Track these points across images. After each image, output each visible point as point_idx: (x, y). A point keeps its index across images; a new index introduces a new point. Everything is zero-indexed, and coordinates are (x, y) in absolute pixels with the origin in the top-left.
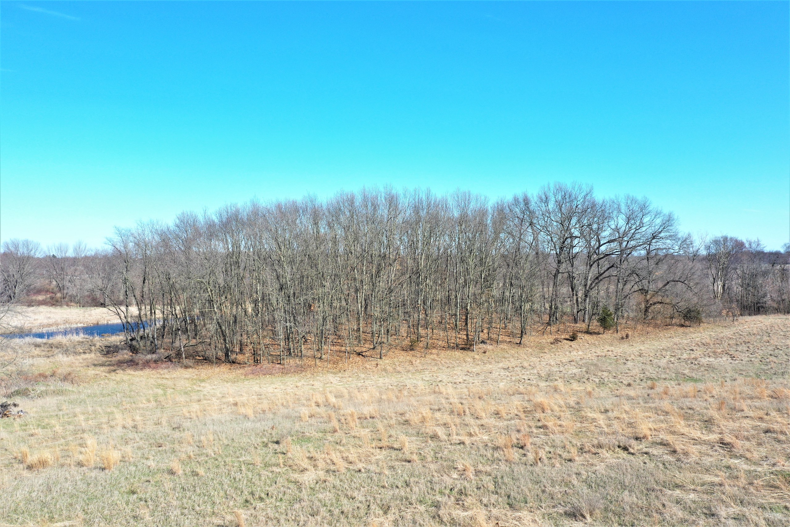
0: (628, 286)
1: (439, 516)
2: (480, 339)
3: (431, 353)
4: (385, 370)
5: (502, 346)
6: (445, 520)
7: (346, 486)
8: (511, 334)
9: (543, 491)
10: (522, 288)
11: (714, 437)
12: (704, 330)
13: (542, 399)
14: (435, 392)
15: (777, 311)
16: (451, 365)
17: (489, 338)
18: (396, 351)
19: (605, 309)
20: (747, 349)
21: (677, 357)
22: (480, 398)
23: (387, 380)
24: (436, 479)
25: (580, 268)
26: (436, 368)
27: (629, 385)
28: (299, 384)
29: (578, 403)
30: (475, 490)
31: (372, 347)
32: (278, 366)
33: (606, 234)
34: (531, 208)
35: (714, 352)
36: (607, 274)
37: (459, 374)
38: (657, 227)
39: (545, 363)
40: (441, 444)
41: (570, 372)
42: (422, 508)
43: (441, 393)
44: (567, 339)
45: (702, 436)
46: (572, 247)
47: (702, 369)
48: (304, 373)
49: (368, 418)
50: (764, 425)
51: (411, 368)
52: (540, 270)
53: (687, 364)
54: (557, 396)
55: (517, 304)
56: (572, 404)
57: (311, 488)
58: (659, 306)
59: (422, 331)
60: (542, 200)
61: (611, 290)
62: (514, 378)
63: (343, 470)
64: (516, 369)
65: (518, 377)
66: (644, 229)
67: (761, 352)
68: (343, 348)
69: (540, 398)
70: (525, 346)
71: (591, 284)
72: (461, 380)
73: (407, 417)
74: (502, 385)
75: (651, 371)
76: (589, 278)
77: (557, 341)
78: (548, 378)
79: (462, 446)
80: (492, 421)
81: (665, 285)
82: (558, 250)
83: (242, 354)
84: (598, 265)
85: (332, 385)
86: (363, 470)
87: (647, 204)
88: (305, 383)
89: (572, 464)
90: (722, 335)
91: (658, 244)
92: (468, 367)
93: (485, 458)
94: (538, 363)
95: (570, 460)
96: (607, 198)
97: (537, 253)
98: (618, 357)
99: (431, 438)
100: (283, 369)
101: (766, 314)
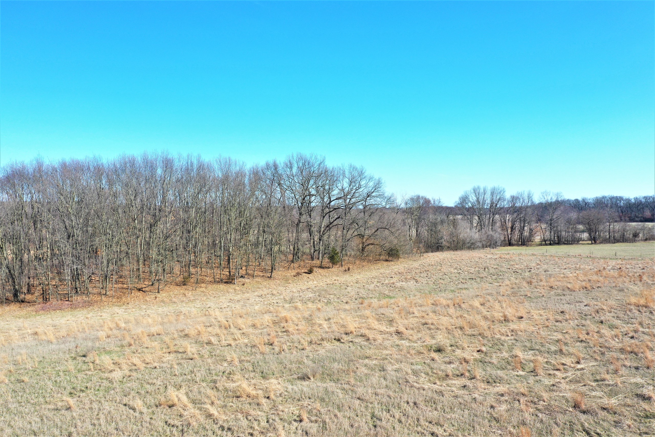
0: (350, 232)
1: (216, 387)
2: (240, 274)
3: (201, 287)
4: (163, 301)
5: (257, 279)
6: (220, 389)
7: (147, 377)
8: (264, 270)
9: (285, 368)
10: (272, 234)
11: (393, 329)
12: (401, 263)
13: (285, 314)
14: (205, 315)
15: (449, 248)
16: (217, 296)
17: (247, 274)
18: (172, 287)
19: (334, 250)
20: (427, 275)
21: (381, 283)
22: (241, 317)
23: (165, 309)
24: (212, 368)
25: (316, 219)
26: (205, 298)
27: (347, 303)
28: (89, 316)
29: (311, 316)
30: (240, 371)
31: (151, 283)
32: (67, 302)
33: (335, 192)
34: (280, 172)
35: (406, 279)
36: (335, 223)
37: (224, 301)
38: (370, 189)
39: (289, 291)
40: (214, 347)
41: (307, 296)
42: (204, 384)
43: (210, 315)
44: (306, 273)
45: (386, 329)
46: (310, 202)
47: (397, 290)
48: (91, 307)
49: (155, 335)
50: (423, 321)
51: (185, 299)
52: (286, 220)
53: (387, 287)
54: (296, 312)
55: (269, 247)
56: (306, 316)
57: (120, 381)
58: (371, 247)
59: (192, 270)
60: (287, 166)
61: (338, 235)
62: (266, 303)
63: (143, 369)
64: (267, 296)
65: (269, 302)
66: (361, 190)
67: (435, 277)
68: (125, 286)
69: (284, 314)
70: (275, 279)
71: (324, 231)
72: (226, 306)
73: (186, 332)
74: (256, 308)
75: (363, 293)
76: (323, 226)
77: (298, 274)
78: (291, 301)
79: (229, 347)
80: (251, 330)
81: (376, 231)
82: (300, 205)
83: (29, 294)
84: (329, 216)
85: (118, 315)
86: (158, 367)
87: (363, 172)
88: (93, 315)
89: (304, 351)
90: (412, 266)
91: (371, 201)
92: (231, 296)
93: (246, 353)
94: (284, 291)
95: (303, 349)
96: (336, 166)
97: (284, 207)
98: (342, 284)
99: (207, 343)
100: (71, 305)
101: (442, 251)
